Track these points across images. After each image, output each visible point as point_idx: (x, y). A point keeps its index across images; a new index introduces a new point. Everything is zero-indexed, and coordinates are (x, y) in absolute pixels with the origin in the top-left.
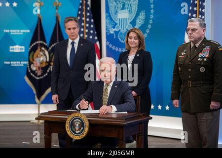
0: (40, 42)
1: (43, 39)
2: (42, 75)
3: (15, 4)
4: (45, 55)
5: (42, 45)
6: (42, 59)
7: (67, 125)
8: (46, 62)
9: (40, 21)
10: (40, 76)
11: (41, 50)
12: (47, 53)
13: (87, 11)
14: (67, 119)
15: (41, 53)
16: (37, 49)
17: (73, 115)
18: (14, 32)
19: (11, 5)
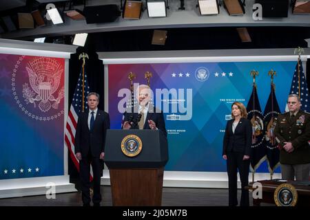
0: (255, 111)
1: (258, 107)
2: (257, 143)
3: (231, 74)
4: (260, 124)
5: (257, 114)
6: (256, 127)
7: (275, 196)
8: (261, 131)
9: (255, 89)
10: (254, 145)
11: (256, 119)
12: (261, 121)
13: (302, 80)
14: (275, 189)
15: (256, 122)
16: (252, 118)
17: (282, 186)
18: (229, 101)
19: (227, 75)
